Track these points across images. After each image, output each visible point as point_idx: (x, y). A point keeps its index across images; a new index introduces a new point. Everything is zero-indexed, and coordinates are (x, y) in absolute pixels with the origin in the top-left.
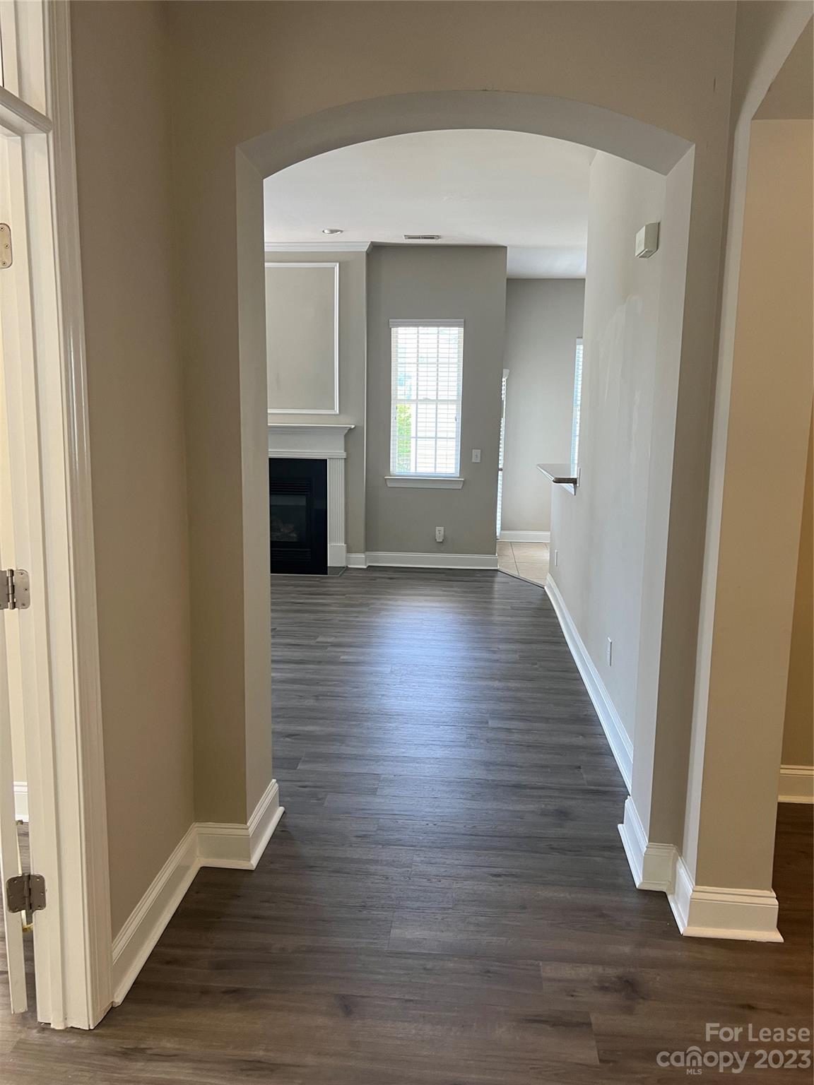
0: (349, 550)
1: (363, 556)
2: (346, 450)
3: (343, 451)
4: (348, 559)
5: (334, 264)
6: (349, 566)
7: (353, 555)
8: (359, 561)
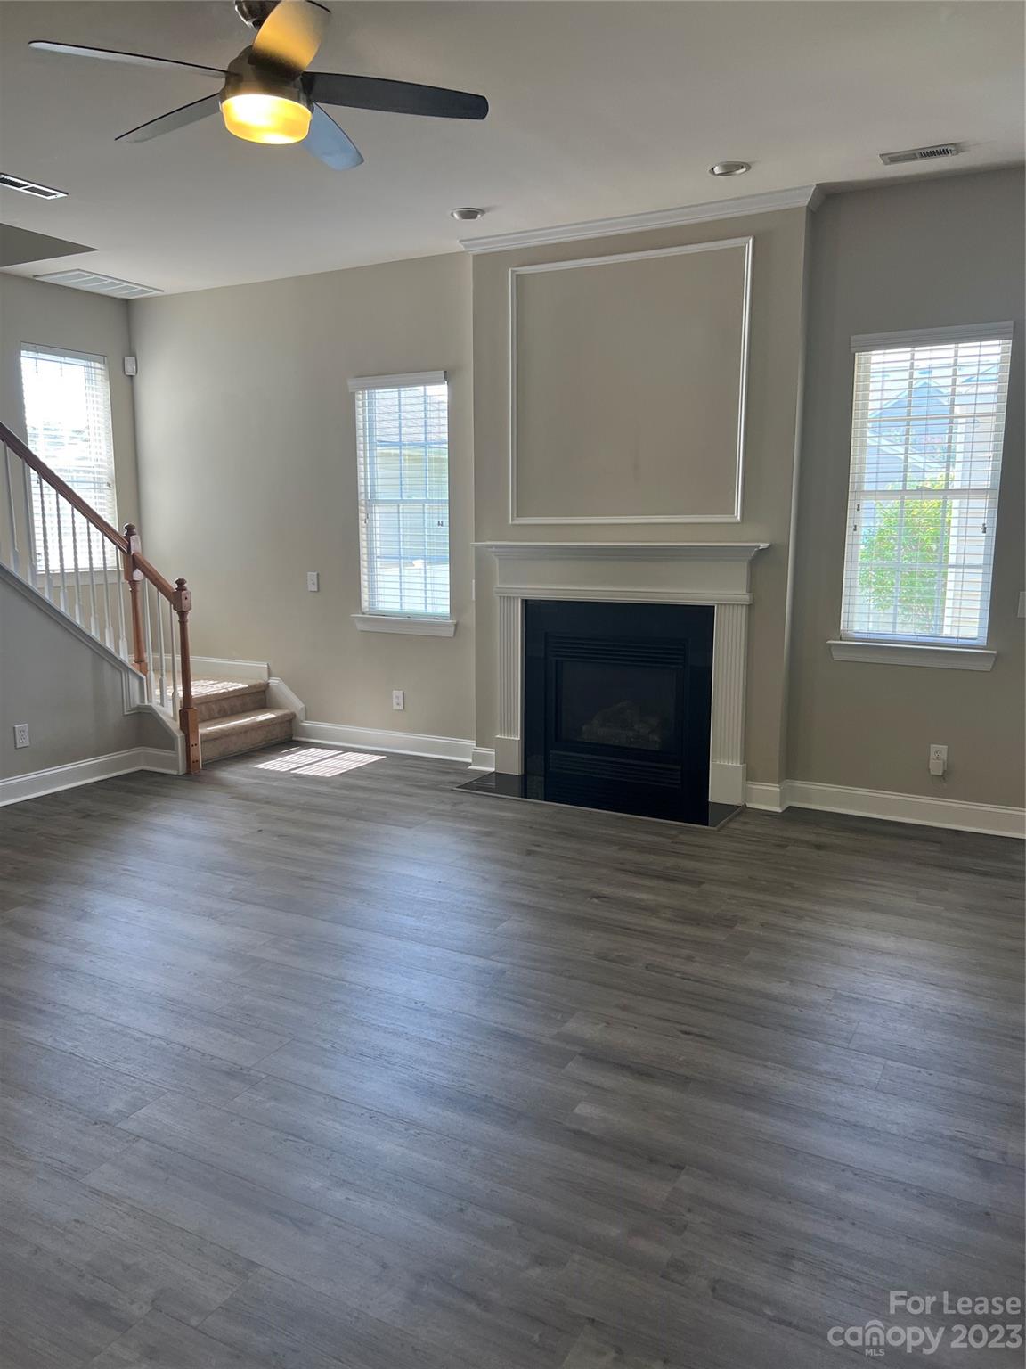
0: (750, 775)
1: (775, 788)
2: (751, 590)
3: (745, 592)
4: (746, 792)
5: (745, 239)
6: (749, 805)
7: (758, 786)
8: (768, 797)
